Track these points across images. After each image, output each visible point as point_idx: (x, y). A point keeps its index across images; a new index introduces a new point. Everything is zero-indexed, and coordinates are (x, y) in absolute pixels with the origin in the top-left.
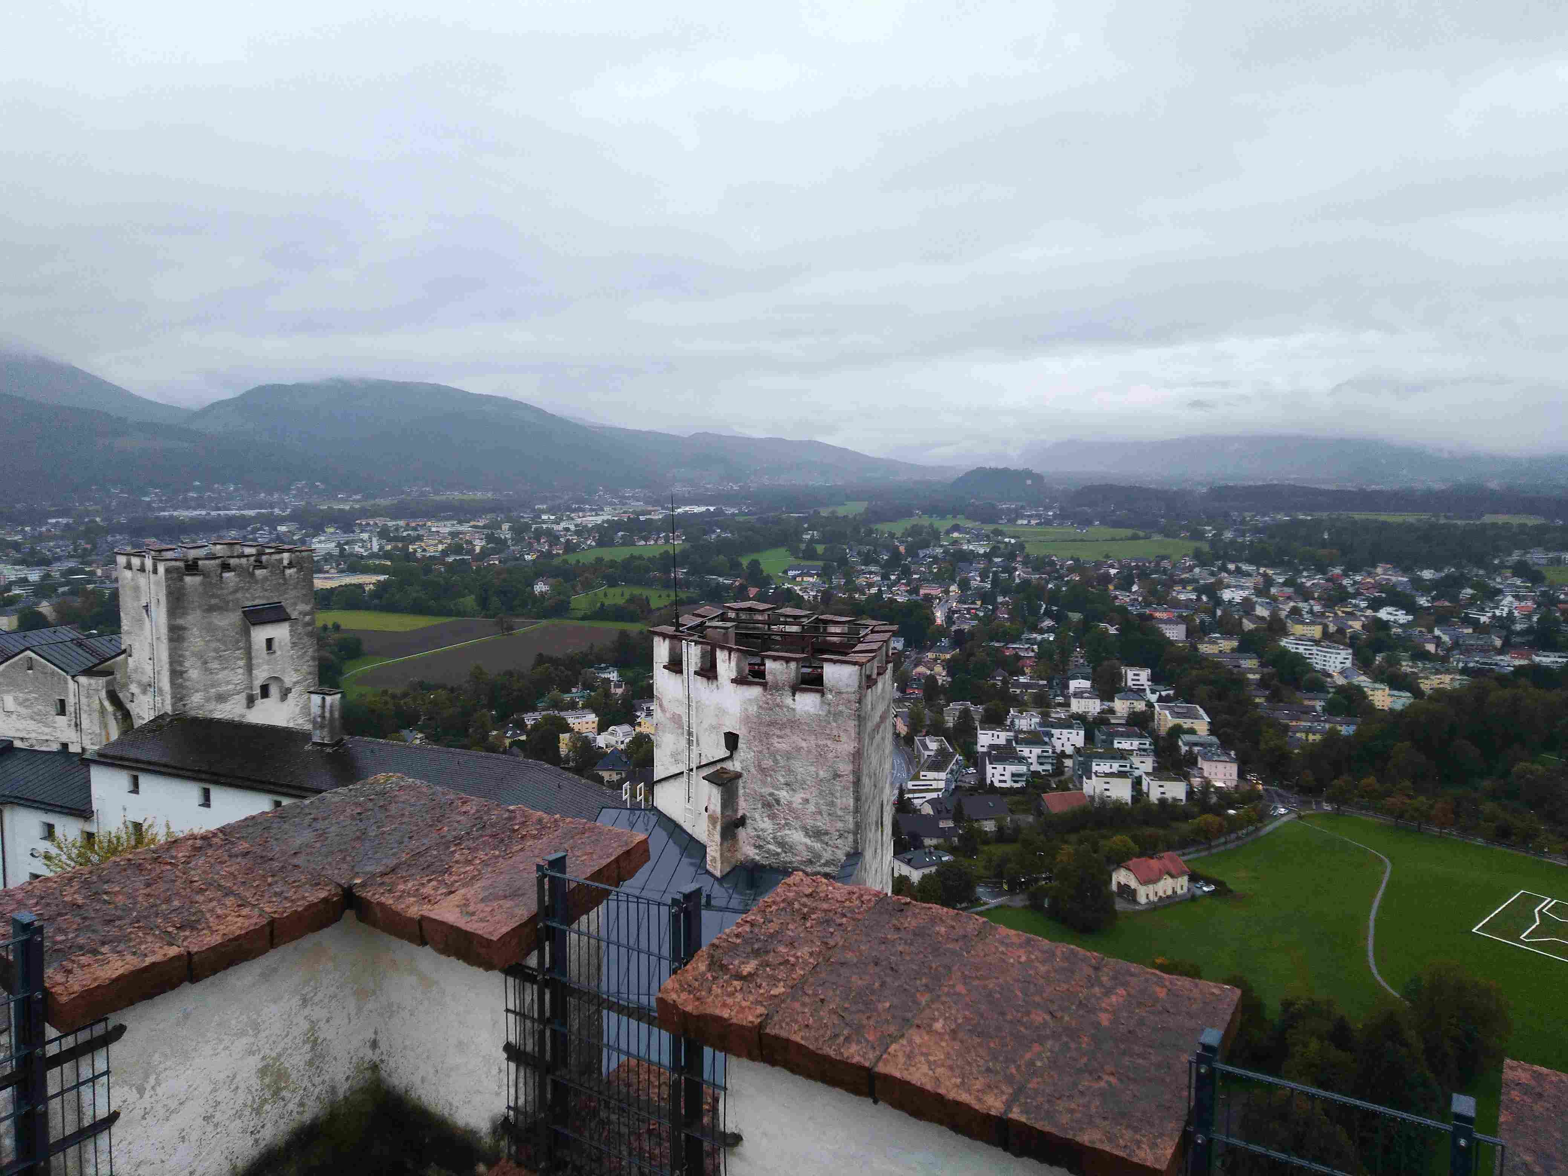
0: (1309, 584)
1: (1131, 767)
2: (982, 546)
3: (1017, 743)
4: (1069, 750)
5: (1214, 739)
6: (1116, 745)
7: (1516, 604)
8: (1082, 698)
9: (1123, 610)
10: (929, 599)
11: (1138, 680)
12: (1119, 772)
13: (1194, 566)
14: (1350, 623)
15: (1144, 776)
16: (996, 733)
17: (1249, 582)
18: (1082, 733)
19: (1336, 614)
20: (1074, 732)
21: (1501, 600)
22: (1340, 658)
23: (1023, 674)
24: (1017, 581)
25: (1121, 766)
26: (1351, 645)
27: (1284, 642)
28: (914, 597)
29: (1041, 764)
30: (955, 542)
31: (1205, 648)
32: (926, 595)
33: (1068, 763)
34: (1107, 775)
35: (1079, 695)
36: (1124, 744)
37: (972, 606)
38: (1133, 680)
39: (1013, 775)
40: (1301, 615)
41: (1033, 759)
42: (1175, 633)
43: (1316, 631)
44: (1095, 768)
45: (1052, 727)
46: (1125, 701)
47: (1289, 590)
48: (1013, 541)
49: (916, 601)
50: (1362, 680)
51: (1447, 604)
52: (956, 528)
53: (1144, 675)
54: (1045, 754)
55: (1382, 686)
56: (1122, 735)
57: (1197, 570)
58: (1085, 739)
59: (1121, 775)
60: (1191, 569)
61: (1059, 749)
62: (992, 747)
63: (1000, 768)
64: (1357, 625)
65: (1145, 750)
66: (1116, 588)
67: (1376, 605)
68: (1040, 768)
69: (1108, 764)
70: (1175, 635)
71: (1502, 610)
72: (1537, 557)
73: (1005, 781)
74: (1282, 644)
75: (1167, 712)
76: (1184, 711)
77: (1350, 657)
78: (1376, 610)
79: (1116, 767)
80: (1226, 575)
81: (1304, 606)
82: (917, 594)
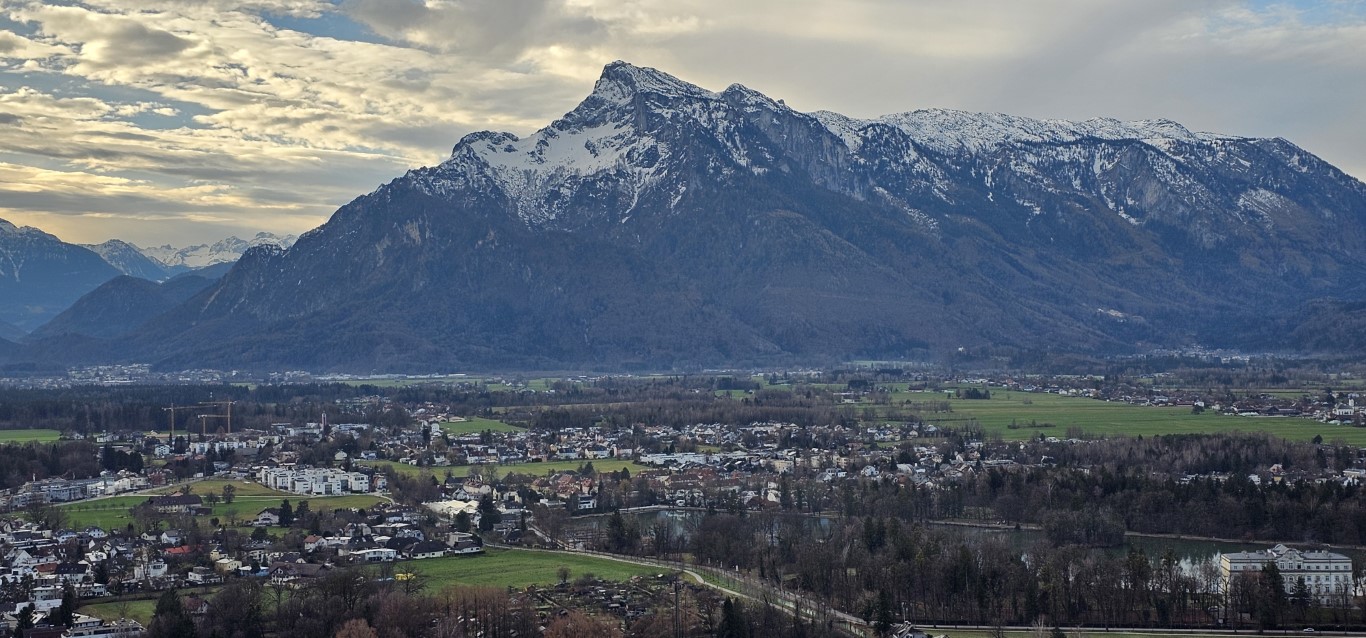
7: (34, 562)
21: (13, 559)
71: (16, 573)
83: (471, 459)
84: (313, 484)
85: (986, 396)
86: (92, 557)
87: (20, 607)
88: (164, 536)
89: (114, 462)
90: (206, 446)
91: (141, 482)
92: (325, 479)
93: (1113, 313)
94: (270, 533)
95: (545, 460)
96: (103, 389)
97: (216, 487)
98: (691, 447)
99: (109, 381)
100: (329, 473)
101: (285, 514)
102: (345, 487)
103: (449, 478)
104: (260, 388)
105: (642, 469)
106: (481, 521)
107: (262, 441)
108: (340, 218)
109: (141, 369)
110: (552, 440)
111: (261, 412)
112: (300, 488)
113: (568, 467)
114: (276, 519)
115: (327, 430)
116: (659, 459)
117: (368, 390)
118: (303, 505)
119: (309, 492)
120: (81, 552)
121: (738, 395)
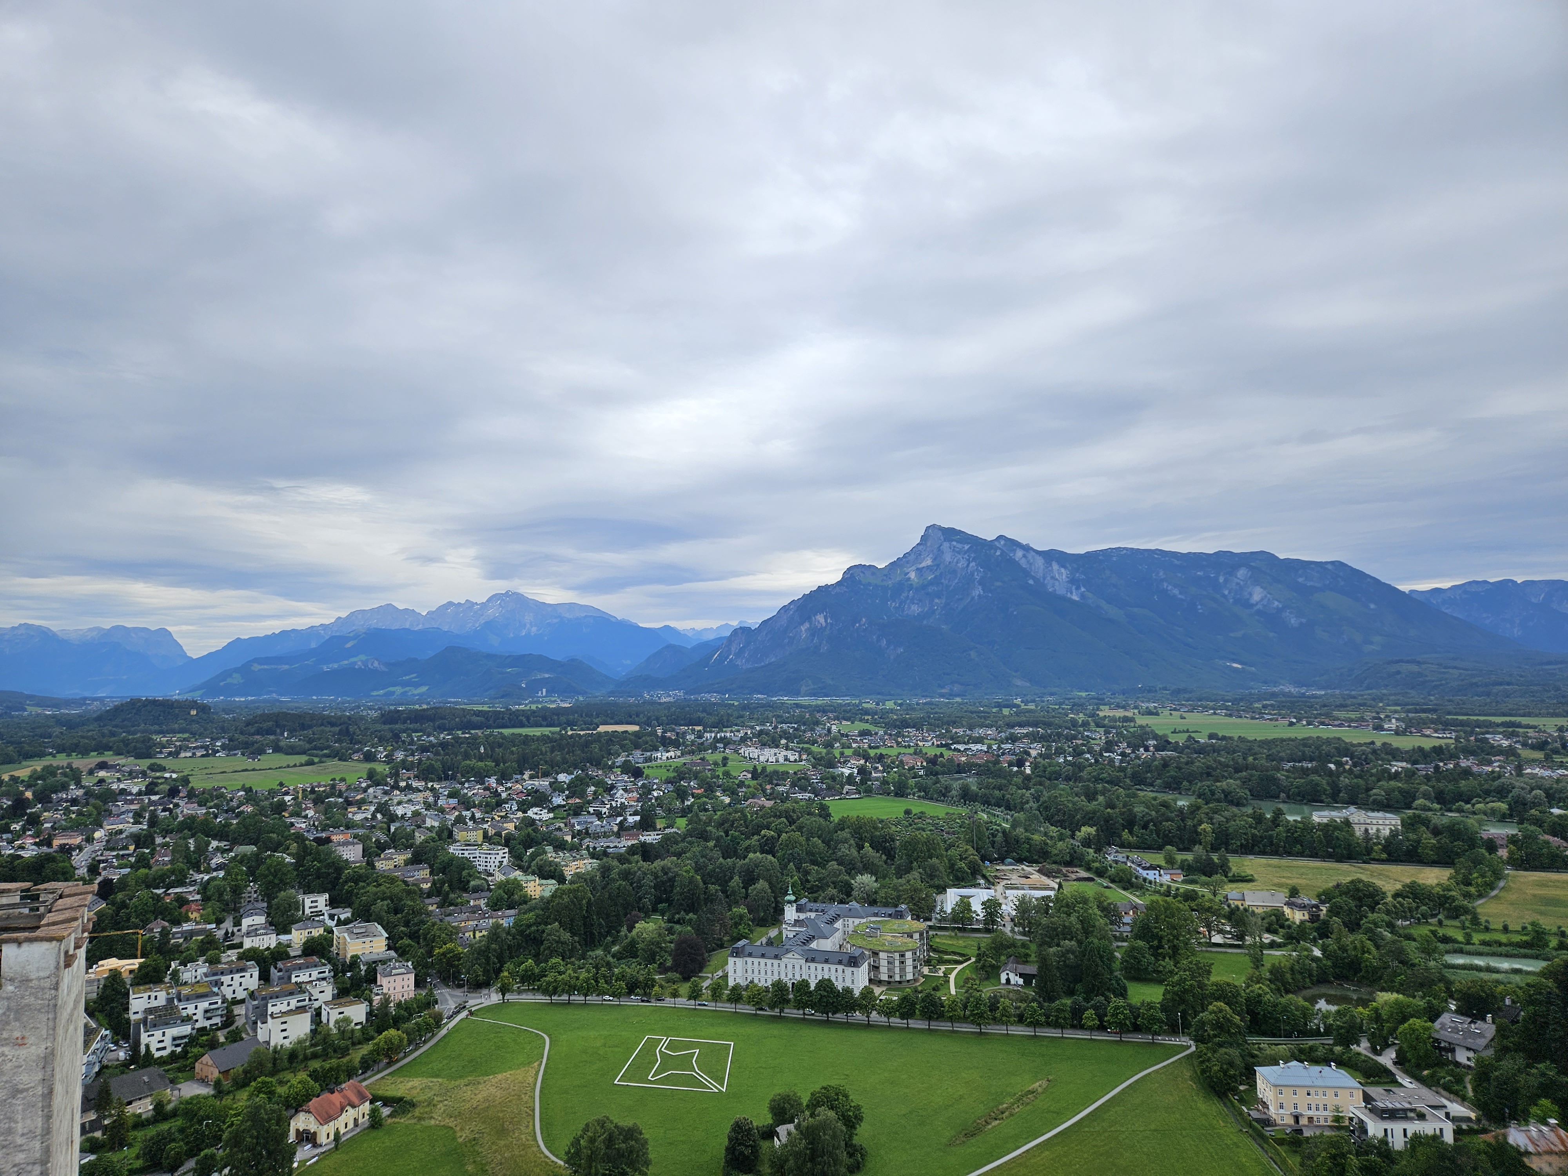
0: (470, 794)
1: (310, 1000)
2: (136, 784)
3: (180, 1000)
4: (241, 995)
5: (392, 953)
6: (294, 980)
7: (626, 795)
8: (256, 935)
9: (299, 838)
10: (66, 850)
11: (316, 907)
12: (297, 1008)
13: (369, 787)
14: (505, 825)
15: (323, 1006)
16: (153, 994)
17: (419, 797)
18: (256, 974)
19: (493, 819)
20: (248, 975)
21: (615, 794)
22: (499, 858)
23: (187, 920)
24: (180, 818)
25: (298, 1001)
26: (506, 845)
27: (452, 849)
28: (45, 849)
29: (209, 1019)
30: (101, 781)
31: (381, 865)
32: (62, 847)
33: (239, 1010)
34: (284, 1014)
35: (253, 932)
36: (303, 977)
37: (121, 853)
38: (310, 908)
39: (174, 1039)
40: (466, 824)
41: (199, 1016)
42: (352, 854)
43: (478, 836)
44: (270, 1009)
45: (222, 973)
46: (303, 931)
47: (453, 802)
48: (174, 776)
49: (49, 854)
50: (518, 874)
51: (578, 801)
52: (103, 766)
53: (322, 900)
54: (213, 1007)
55: (533, 878)
56: (300, 968)
57: (371, 790)
58: (259, 980)
59: (301, 1010)
60: (365, 790)
61: (229, 996)
62: (149, 1011)
63: (158, 1034)
64: (510, 826)
65: (324, 979)
66: (291, 816)
67: (524, 807)
68: (207, 1024)
69: (286, 1002)
70: (352, 855)
71: (617, 801)
72: (637, 757)
73: (164, 1048)
74: (451, 851)
75: (346, 935)
76: (363, 930)
77: (507, 855)
78: (525, 812)
79: (294, 1003)
80: (398, 793)
81: (468, 814)
82: (49, 845)
83: (854, 745)
84: (769, 757)
85: (1157, 714)
86: (655, 794)
87: (619, 819)
88: (692, 783)
89: (666, 743)
90: (713, 735)
91: (679, 753)
92: (775, 754)
93: (1235, 665)
94: (747, 783)
95: (895, 746)
96: (660, 704)
97: (718, 757)
98: (979, 740)
99: (663, 700)
100: (776, 750)
101: (755, 774)
102: (786, 759)
103: (842, 754)
104: (740, 704)
105: (951, 753)
106: (860, 780)
107: (742, 734)
108: (782, 611)
109: (681, 694)
110: (899, 735)
111: (742, 717)
112: (762, 759)
113: (908, 751)
114: (750, 776)
115: (776, 727)
116: (961, 747)
117: (797, 706)
118: (764, 769)
119: (767, 761)
120: (650, 791)
121: (1006, 711)
